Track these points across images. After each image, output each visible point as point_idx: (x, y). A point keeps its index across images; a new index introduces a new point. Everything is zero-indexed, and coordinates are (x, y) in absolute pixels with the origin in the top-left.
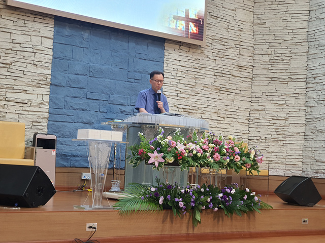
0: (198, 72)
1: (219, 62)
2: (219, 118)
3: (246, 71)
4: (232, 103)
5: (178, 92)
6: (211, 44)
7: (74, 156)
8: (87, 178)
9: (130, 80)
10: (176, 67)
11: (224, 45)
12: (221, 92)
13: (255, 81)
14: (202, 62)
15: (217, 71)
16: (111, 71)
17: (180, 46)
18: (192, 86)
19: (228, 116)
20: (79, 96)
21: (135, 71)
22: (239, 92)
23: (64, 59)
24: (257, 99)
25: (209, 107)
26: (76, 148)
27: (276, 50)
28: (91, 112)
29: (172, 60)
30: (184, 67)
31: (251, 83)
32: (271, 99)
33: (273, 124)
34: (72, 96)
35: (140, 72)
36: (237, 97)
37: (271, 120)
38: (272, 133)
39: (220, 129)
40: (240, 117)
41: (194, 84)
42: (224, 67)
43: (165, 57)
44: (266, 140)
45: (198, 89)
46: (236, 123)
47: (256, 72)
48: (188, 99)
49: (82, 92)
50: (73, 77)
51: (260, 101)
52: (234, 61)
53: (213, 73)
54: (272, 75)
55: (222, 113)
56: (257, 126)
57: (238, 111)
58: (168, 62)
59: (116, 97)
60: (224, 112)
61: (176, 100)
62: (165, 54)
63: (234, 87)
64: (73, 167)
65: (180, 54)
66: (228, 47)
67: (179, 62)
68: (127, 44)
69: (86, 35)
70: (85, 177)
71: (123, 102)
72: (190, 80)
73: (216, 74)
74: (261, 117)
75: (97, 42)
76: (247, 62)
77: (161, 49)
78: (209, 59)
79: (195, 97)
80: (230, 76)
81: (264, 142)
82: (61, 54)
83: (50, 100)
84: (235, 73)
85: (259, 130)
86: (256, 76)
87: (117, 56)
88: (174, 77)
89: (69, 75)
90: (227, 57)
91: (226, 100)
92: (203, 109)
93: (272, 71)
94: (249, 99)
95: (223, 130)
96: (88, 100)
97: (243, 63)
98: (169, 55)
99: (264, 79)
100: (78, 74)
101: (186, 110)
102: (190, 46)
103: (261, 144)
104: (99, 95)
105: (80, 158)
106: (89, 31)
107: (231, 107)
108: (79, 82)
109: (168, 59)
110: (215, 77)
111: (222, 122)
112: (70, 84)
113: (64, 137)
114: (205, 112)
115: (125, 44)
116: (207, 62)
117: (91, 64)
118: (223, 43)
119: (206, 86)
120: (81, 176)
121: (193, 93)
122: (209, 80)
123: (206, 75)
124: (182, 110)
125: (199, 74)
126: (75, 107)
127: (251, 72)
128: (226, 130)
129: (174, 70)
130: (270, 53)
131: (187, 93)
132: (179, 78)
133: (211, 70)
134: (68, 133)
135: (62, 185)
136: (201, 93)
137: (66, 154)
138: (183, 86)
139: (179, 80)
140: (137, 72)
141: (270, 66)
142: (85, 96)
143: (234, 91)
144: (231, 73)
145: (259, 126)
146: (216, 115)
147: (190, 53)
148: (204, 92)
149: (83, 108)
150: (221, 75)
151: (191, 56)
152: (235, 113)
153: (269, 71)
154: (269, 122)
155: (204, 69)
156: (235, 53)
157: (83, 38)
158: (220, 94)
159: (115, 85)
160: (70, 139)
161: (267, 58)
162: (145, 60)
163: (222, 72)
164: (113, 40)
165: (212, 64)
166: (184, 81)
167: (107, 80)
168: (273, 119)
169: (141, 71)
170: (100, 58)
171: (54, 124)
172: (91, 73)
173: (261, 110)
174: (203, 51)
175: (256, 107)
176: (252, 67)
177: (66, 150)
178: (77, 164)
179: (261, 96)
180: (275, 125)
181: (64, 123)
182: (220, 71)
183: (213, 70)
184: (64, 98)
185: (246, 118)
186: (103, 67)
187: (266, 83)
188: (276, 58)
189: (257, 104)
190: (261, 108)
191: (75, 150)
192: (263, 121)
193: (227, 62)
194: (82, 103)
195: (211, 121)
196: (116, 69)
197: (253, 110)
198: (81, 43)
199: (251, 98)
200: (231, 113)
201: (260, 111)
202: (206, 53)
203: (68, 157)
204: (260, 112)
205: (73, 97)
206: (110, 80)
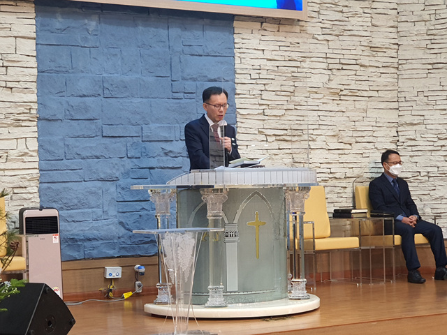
0: (297, 67)
1: (336, 44)
2: (342, 146)
3: (385, 55)
4: (364, 115)
5: (264, 107)
6: (318, 12)
7: (89, 240)
8: (114, 275)
9: (176, 95)
10: (257, 62)
11: (342, 12)
12: (342, 98)
13: (403, 72)
14: (303, 47)
15: (332, 61)
16: (142, 83)
17: (262, 23)
18: (289, 94)
19: (358, 139)
20: (89, 133)
21: (184, 79)
22: (374, 94)
23: (57, 72)
24: (409, 104)
25: (322, 127)
26: (91, 225)
27: (437, 12)
28: (112, 160)
29: (249, 51)
30: (271, 60)
31: (396, 76)
32: (433, 103)
33: (440, 148)
34: (77, 135)
35: (194, 80)
36: (372, 104)
37: (436, 140)
38: (439, 164)
39: (345, 165)
40: (379, 139)
41: (291, 89)
42: (344, 52)
43: (236, 46)
44: (429, 177)
45: (299, 98)
46: (372, 151)
47: (403, 54)
48: (282, 118)
49: (94, 127)
50: (76, 101)
51: (415, 107)
52: (362, 39)
53: (324, 65)
54: (433, 59)
55: (347, 136)
56: (412, 154)
57: (375, 129)
58: (242, 55)
59: (155, 130)
60: (350, 133)
61: (262, 122)
62: (236, 41)
63: (365, 86)
64: (89, 259)
65: (263, 38)
66: (349, 14)
67: (261, 52)
68: (166, 32)
69: (92, 24)
70: (110, 274)
71: (167, 135)
72: (284, 83)
73: (331, 66)
74: (418, 135)
75: (113, 35)
76: (386, 38)
77: (227, 34)
78: (316, 41)
79: (294, 112)
80: (357, 67)
81: (426, 181)
82: (52, 64)
83: (40, 146)
84: (365, 61)
85: (415, 159)
86: (404, 62)
87: (151, 56)
88: (255, 81)
89: (68, 99)
90: (349, 33)
91: (352, 111)
92: (311, 132)
93: (432, 51)
94: (395, 105)
95: (351, 165)
96: (104, 139)
97: (379, 40)
98: (244, 41)
99: (420, 66)
100: (84, 96)
101: (281, 138)
102: (279, 22)
103: (421, 185)
104: (125, 128)
105: (101, 242)
106: (96, 17)
107: (362, 123)
108: (87, 109)
109: (241, 50)
110: (329, 72)
111: (346, 152)
112: (71, 115)
113: (69, 208)
114: (314, 137)
115: (163, 32)
116: (312, 47)
117: (105, 75)
118: (340, 9)
119: (314, 90)
120: (104, 273)
121: (292, 106)
122: (317, 80)
123: (313, 71)
124: (274, 138)
125: (299, 70)
126: (84, 154)
127: (395, 55)
128: (355, 165)
129: (254, 67)
130: (427, 17)
131: (280, 107)
132: (265, 82)
133: (321, 60)
134: (76, 201)
135: (73, 291)
136: (305, 104)
137: (76, 237)
138: (272, 96)
139: (264, 84)
140: (187, 80)
141: (429, 42)
142: (99, 133)
143: (365, 94)
144: (358, 62)
145: (416, 153)
146: (335, 140)
147: (280, 33)
148: (310, 102)
149: (98, 154)
150: (339, 66)
151: (283, 39)
152: (370, 133)
153: (428, 51)
154: (432, 143)
155: (308, 59)
156: (364, 24)
157: (87, 30)
158: (340, 102)
159: (151, 106)
160: (80, 211)
161: (421, 27)
162: (201, 56)
163: (342, 61)
164: (140, 28)
165: (323, 48)
166: (274, 86)
167: (136, 100)
168: (440, 139)
169: (194, 76)
170: (119, 62)
171: (49, 188)
172: (106, 92)
173: (418, 124)
174: (304, 28)
175: (409, 119)
176: (396, 47)
177: (75, 231)
178: (95, 253)
179: (415, 99)
180: (443, 148)
181: (67, 184)
182: (338, 61)
183: (325, 60)
184: (63, 139)
185: (391, 139)
186: (127, 78)
187: (423, 73)
188: (439, 27)
189: (410, 112)
190: (416, 120)
191: (90, 229)
192: (422, 143)
193: (348, 42)
194: (96, 145)
195: (327, 152)
196: (151, 79)
197: (402, 125)
198: (86, 39)
199: (398, 102)
200: (363, 134)
201: (415, 124)
202: (310, 30)
203: (79, 243)
204: (415, 127)
205: (78, 137)
206: (140, 100)
